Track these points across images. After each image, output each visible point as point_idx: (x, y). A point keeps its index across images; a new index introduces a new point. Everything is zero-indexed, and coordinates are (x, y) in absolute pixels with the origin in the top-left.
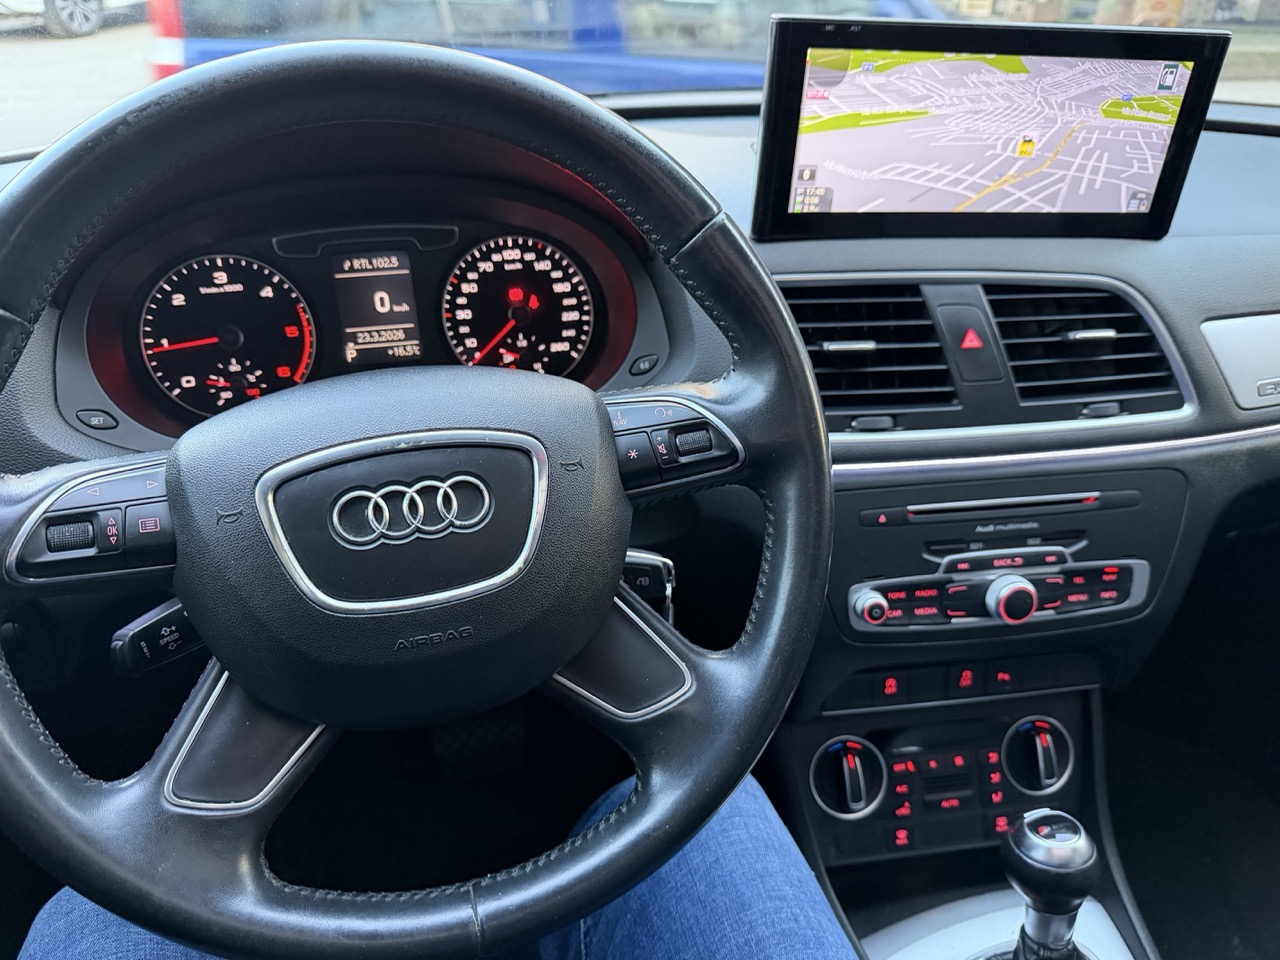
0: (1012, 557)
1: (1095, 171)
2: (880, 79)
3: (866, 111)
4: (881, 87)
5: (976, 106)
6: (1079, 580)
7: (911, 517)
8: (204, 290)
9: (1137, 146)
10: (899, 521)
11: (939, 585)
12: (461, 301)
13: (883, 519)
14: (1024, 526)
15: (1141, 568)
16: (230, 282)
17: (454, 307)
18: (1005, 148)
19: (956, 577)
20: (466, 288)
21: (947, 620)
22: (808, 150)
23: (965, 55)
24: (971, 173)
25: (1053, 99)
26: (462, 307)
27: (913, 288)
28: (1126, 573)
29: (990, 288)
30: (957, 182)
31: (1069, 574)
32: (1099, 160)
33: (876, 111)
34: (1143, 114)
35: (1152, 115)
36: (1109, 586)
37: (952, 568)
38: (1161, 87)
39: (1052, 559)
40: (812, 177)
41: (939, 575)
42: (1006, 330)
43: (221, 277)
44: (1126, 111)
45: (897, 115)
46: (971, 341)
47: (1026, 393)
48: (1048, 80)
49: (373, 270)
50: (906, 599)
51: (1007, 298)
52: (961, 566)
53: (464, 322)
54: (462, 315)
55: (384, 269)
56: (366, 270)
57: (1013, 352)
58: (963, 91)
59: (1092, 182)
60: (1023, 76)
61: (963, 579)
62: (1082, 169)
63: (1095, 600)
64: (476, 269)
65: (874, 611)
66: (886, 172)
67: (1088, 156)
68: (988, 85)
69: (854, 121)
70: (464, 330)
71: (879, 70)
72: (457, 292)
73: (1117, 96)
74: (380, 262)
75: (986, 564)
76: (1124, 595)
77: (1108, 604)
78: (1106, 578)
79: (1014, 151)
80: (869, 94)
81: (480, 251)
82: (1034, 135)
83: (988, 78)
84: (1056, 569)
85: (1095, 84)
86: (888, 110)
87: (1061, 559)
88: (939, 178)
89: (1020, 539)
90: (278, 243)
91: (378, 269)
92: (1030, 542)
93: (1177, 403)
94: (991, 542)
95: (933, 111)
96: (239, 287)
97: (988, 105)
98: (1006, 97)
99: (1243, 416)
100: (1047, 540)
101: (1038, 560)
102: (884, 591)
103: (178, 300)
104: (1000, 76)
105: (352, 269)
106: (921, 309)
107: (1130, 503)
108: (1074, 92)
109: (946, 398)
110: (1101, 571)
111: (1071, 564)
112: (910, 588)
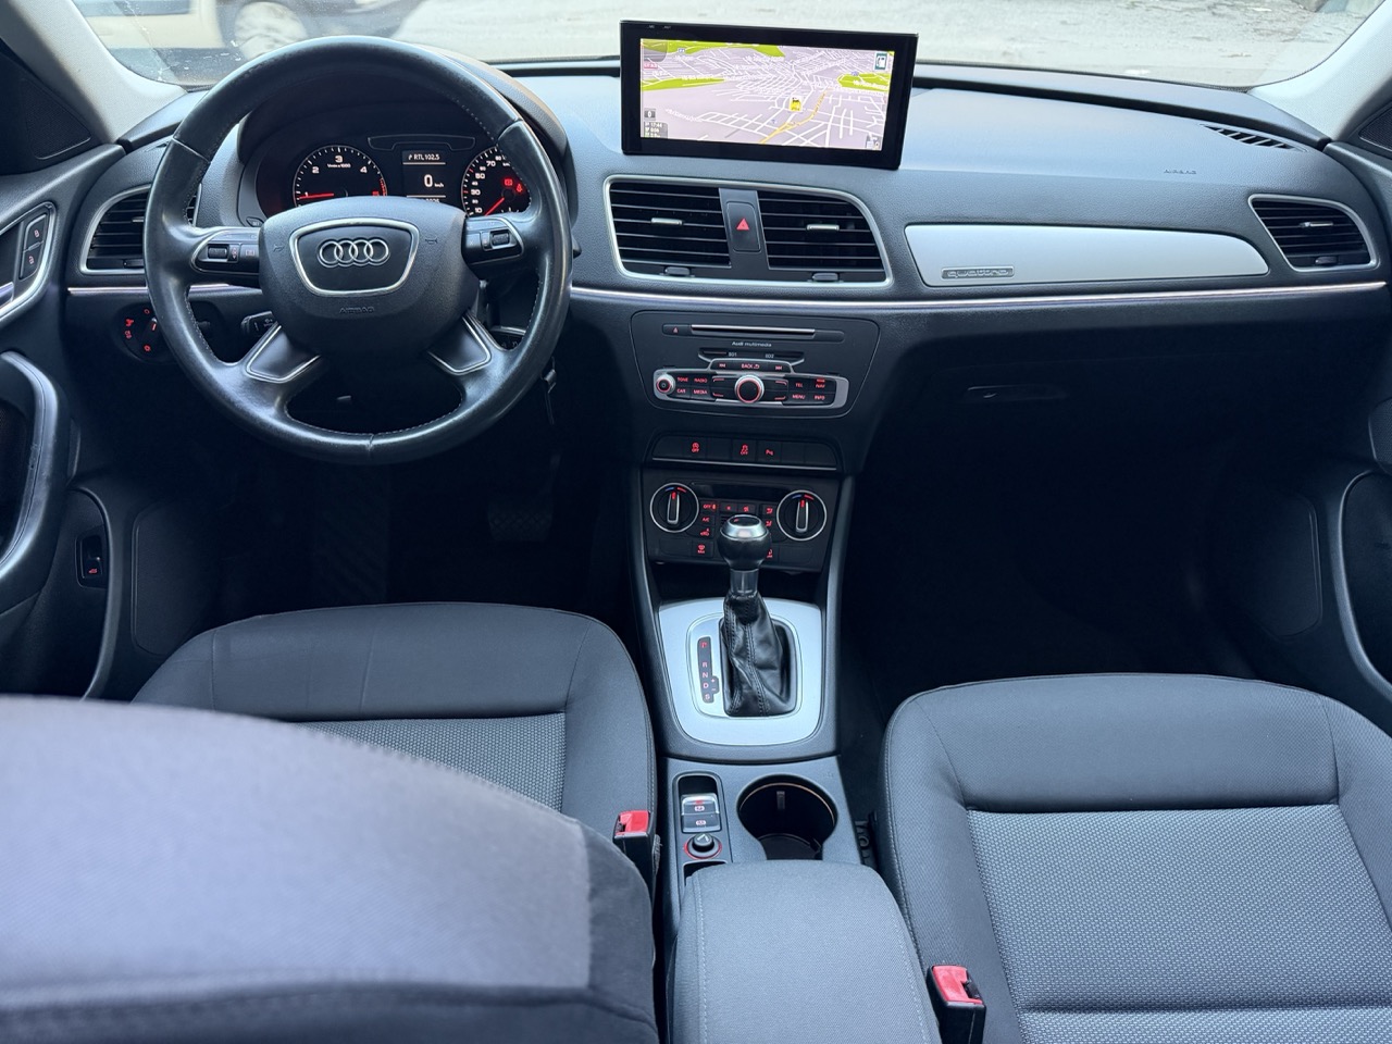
0: (754, 364)
1: (847, 122)
2: (691, 59)
3: (685, 78)
4: (690, 63)
5: (754, 77)
6: (799, 385)
7: (694, 332)
8: (330, 166)
9: (872, 107)
10: (686, 333)
11: (709, 376)
12: (475, 183)
13: (676, 331)
14: (762, 345)
15: (843, 384)
16: (344, 162)
17: (471, 187)
18: (780, 105)
19: (718, 372)
20: (478, 176)
21: (711, 399)
22: (647, 100)
23: (739, 45)
24: (762, 120)
25: (803, 73)
26: (475, 187)
27: (714, 190)
28: (831, 385)
29: (762, 193)
30: (754, 126)
31: (792, 380)
32: (848, 115)
33: (691, 77)
34: (869, 85)
35: (875, 86)
36: (820, 391)
37: (716, 366)
38: (877, 68)
39: (780, 368)
40: (653, 116)
41: (708, 370)
42: (766, 221)
43: (339, 159)
44: (856, 83)
45: (704, 80)
46: (743, 226)
47: (773, 262)
48: (798, 61)
49: (425, 161)
50: (688, 382)
51: (772, 202)
52: (721, 365)
53: (475, 197)
54: (475, 192)
55: (431, 161)
56: (421, 161)
57: (768, 234)
58: (744, 67)
59: (846, 131)
60: (782, 59)
61: (722, 374)
62: (837, 121)
63: (810, 397)
64: (485, 165)
65: (664, 385)
66: (705, 117)
67: (839, 112)
68: (759, 64)
69: (678, 84)
70: (475, 201)
71: (689, 52)
72: (473, 178)
73: (848, 73)
74: (430, 157)
75: (737, 367)
76: (831, 399)
77: (817, 403)
78: (817, 386)
79: (787, 107)
80: (685, 67)
81: (488, 153)
82: (799, 98)
83: (758, 59)
84: (783, 375)
85: (830, 65)
86: (699, 77)
87: (786, 369)
88: (741, 123)
89: (761, 353)
90: (372, 141)
91: (428, 161)
92: (767, 356)
93: (882, 278)
94: (741, 352)
95: (726, 79)
96: (348, 166)
97: (761, 76)
98: (772, 71)
99: (926, 290)
100: (777, 357)
101: (771, 368)
102: (675, 375)
103: (316, 170)
104: (766, 58)
105: (413, 160)
106: (717, 205)
107: (838, 339)
108: (817, 70)
109: (725, 261)
110: (814, 381)
111: (793, 373)
112: (691, 376)
